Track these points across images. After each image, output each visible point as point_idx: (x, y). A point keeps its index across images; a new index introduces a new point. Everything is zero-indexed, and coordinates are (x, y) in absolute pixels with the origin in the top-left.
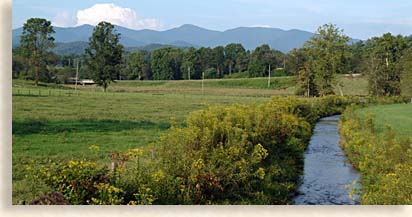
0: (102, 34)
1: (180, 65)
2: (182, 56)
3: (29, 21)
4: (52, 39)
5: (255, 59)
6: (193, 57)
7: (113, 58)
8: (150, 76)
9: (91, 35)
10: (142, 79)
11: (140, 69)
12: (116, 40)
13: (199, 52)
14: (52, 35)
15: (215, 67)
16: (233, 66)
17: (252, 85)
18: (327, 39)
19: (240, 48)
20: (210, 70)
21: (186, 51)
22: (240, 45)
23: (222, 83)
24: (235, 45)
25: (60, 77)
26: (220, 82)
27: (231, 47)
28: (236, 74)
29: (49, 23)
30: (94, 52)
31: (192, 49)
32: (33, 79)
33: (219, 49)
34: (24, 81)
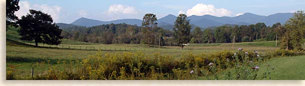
0: (181, 20)
1: (230, 35)
2: (231, 30)
3: (146, 15)
4: (157, 23)
5: (270, 31)
6: (237, 31)
7: (186, 32)
8: (214, 41)
9: (175, 21)
10: (210, 43)
11: (209, 38)
12: (188, 23)
13: (240, 28)
14: (157, 22)
15: (249, 36)
16: (259, 35)
17: (267, 45)
18: (299, 19)
19: (264, 25)
20: (245, 37)
21: (234, 27)
22: (263, 24)
23: (250, 44)
24: (261, 24)
25: (169, 43)
26: (249, 44)
27: (258, 25)
28: (260, 39)
29: (155, 16)
30: (177, 29)
31: (237, 26)
32: (147, 44)
33: (252, 26)
34: (144, 44)
